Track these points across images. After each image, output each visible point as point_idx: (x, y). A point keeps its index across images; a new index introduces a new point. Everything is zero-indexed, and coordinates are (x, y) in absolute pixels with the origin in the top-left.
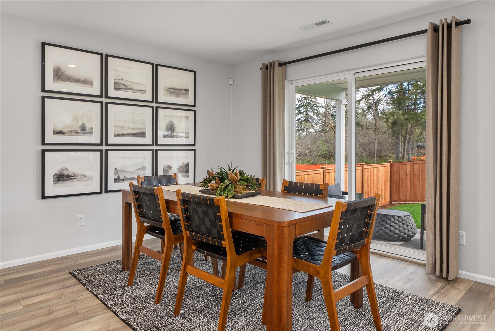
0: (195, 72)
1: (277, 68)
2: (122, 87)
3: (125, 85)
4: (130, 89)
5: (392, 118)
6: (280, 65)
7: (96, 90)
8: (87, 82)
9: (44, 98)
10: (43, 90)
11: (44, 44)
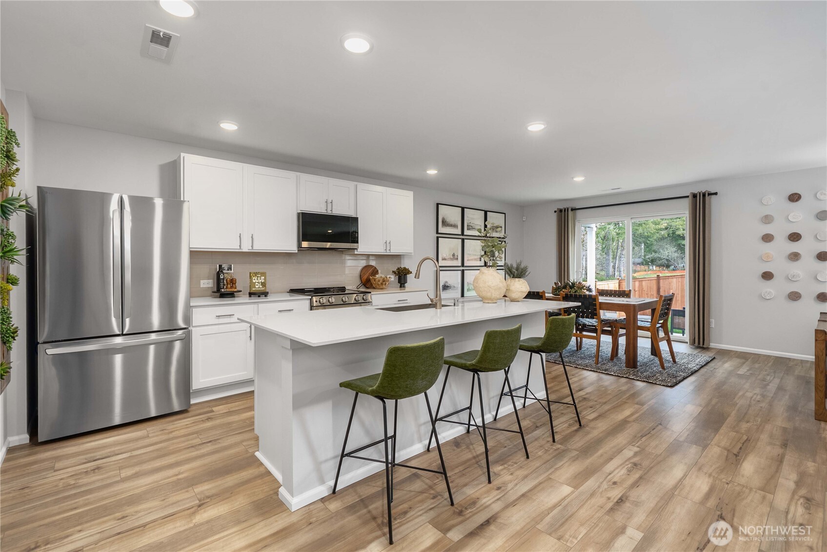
0: (505, 214)
1: (570, 213)
2: (471, 228)
3: (472, 227)
4: (474, 229)
5: (603, 232)
6: (572, 210)
7: (459, 231)
8: (455, 226)
9: (438, 238)
10: (437, 233)
11: (438, 205)
